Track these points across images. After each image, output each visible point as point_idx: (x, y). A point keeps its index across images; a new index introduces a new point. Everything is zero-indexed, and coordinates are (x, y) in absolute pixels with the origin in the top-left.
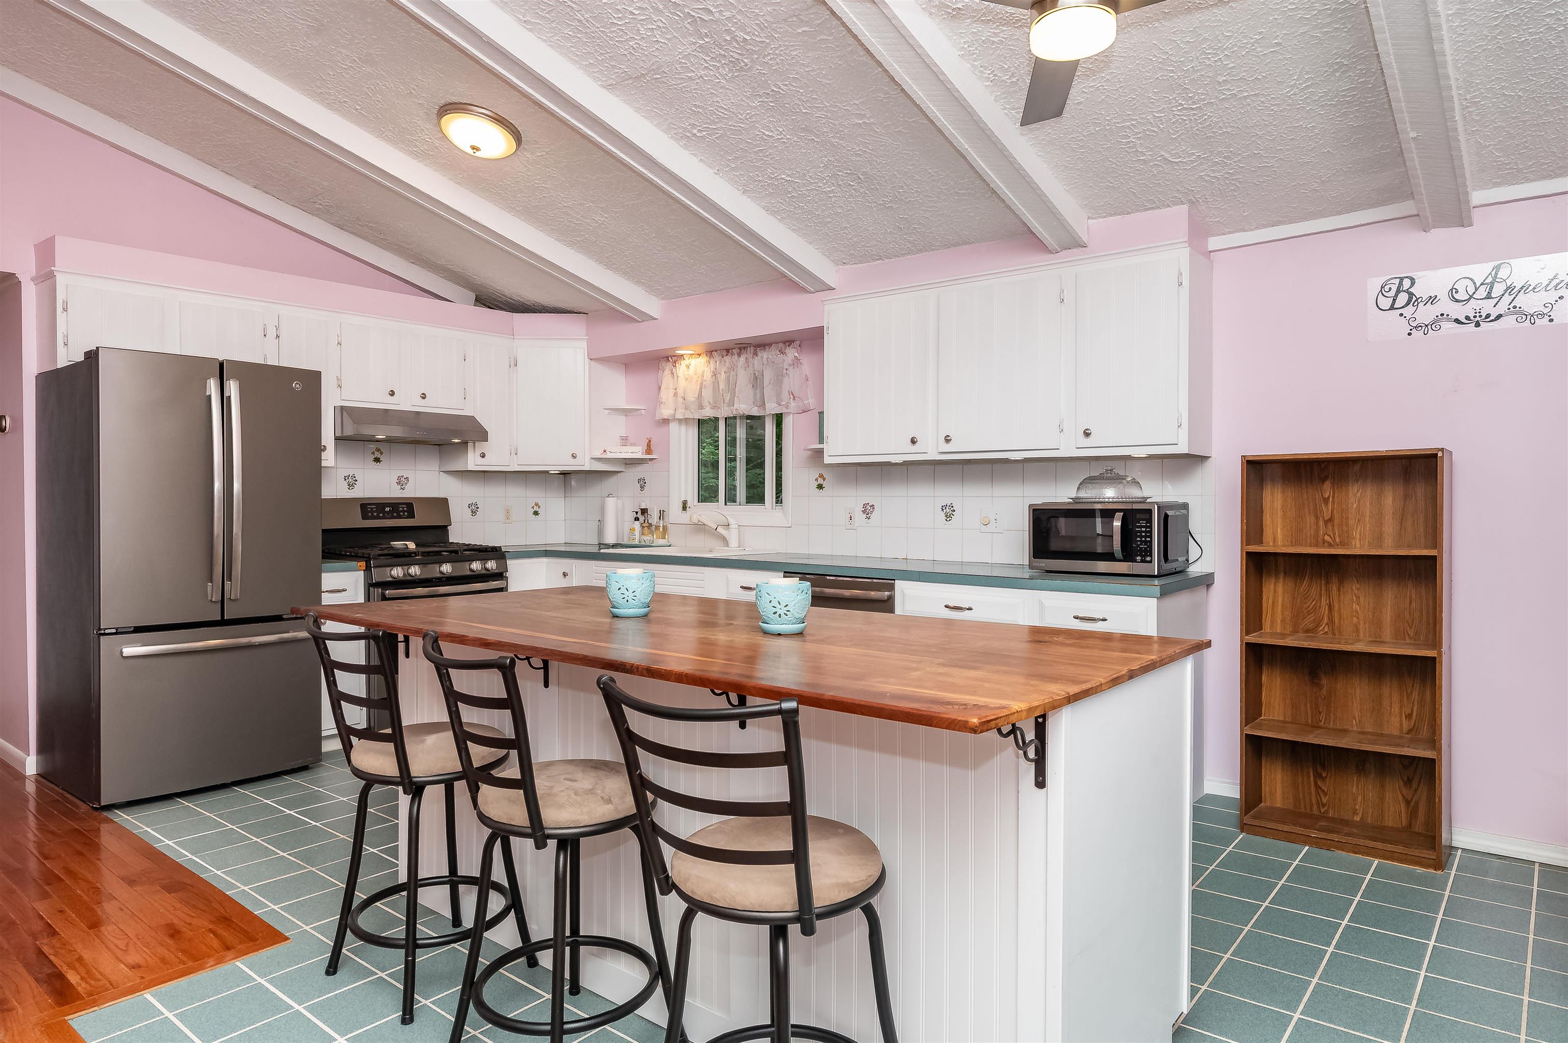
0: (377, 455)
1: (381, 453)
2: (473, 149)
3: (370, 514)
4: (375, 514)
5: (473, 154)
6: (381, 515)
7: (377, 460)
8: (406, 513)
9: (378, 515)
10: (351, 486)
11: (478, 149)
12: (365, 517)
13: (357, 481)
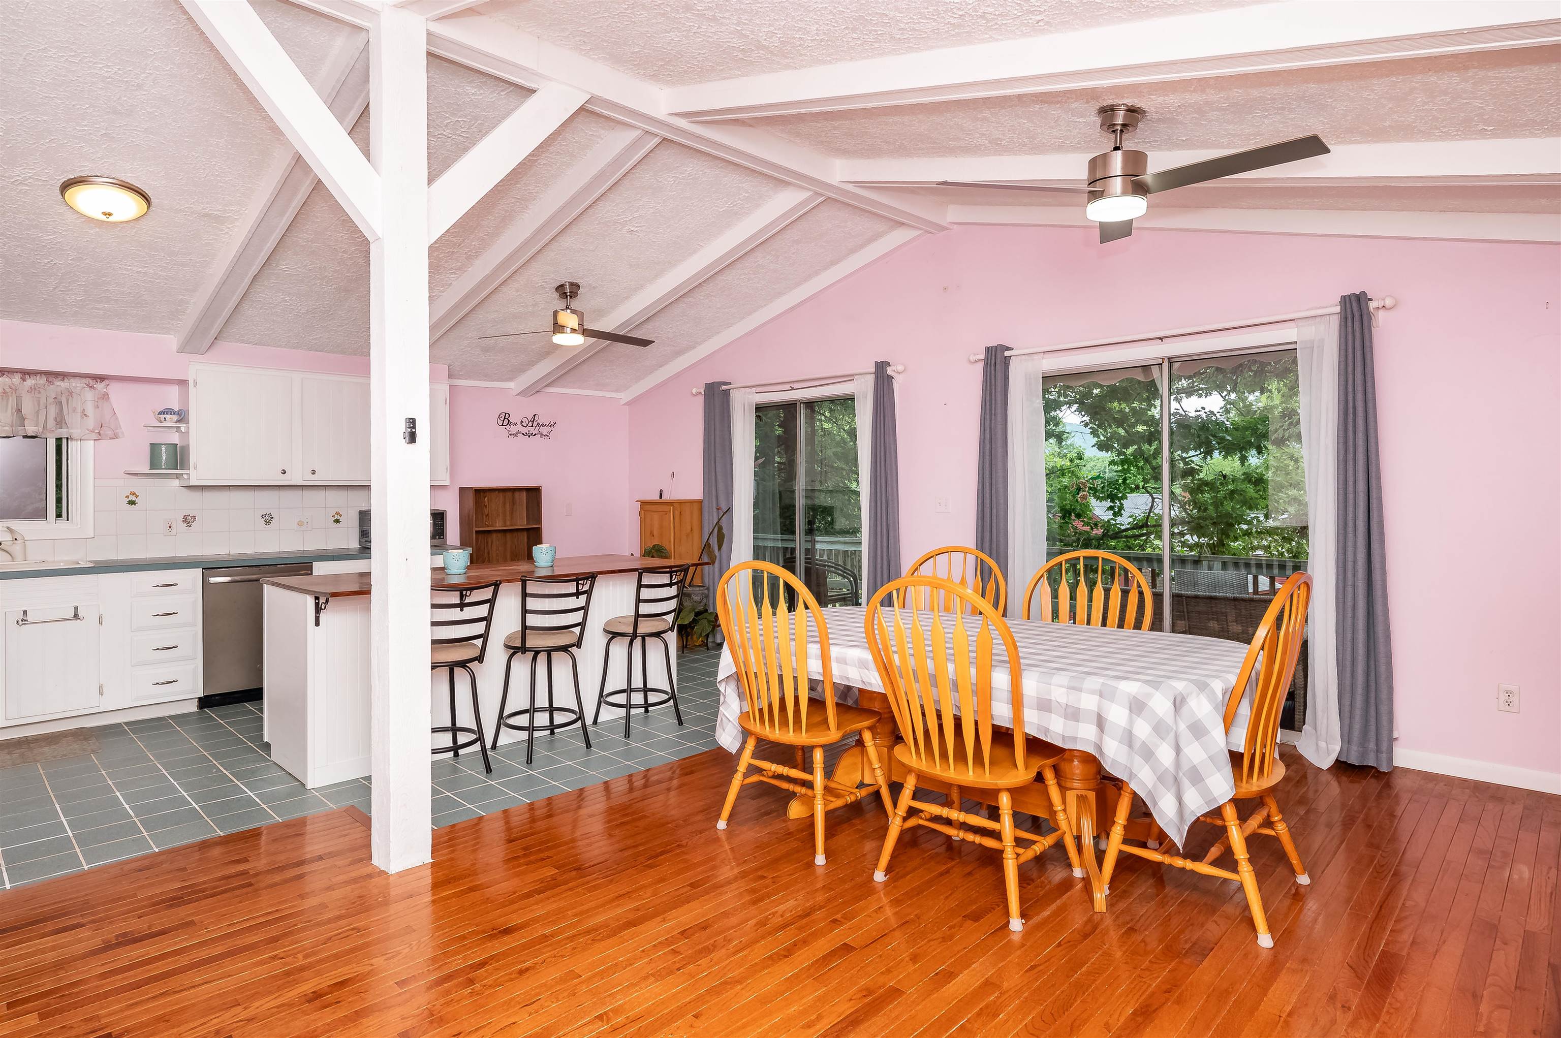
2: (106, 215)
5: (108, 220)
11: (110, 214)
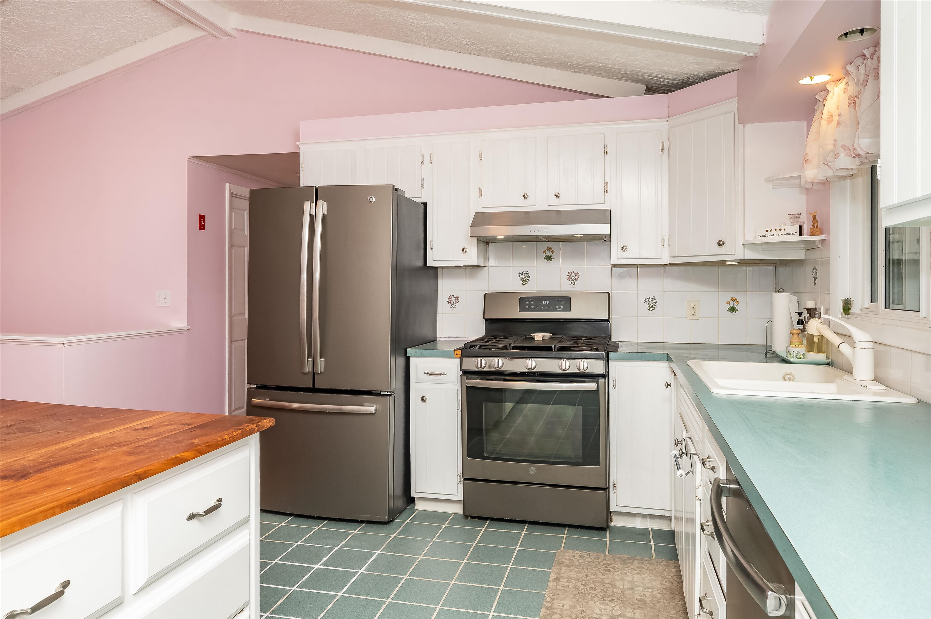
0: (548, 253)
1: (553, 252)
3: (527, 307)
4: (532, 307)
6: (538, 308)
7: (548, 258)
8: (562, 307)
9: (535, 307)
10: (524, 282)
12: (522, 309)
13: (529, 277)
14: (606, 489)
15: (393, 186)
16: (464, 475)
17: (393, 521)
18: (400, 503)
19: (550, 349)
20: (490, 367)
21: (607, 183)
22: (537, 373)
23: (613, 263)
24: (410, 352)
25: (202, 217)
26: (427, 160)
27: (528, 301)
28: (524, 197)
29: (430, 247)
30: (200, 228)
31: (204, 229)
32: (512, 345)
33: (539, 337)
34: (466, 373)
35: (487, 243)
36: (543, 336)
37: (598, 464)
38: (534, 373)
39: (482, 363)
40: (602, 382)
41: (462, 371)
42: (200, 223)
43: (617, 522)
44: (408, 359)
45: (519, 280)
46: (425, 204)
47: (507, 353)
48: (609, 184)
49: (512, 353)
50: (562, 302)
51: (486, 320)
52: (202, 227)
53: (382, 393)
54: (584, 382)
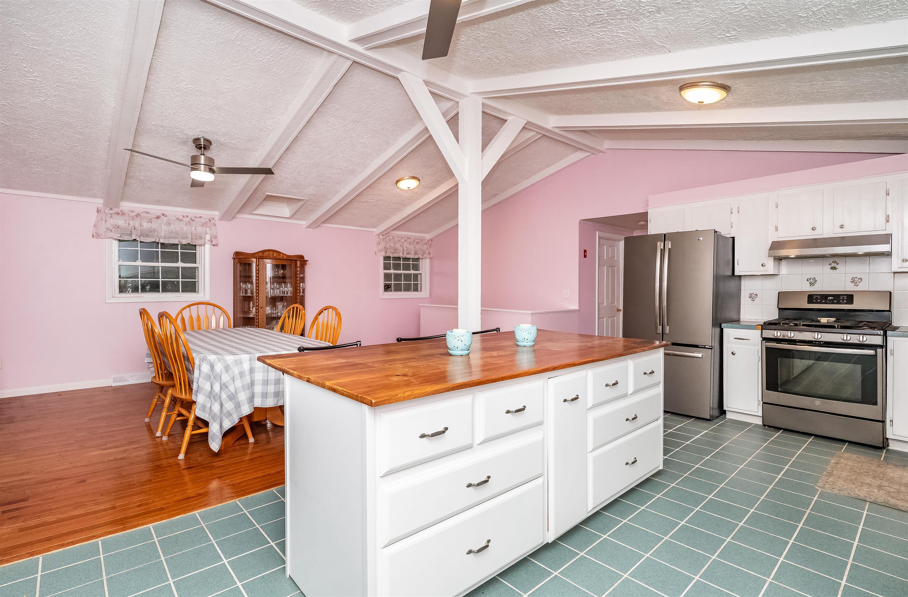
0: (833, 265)
1: (838, 264)
3: (814, 301)
4: (819, 301)
6: (823, 301)
7: (834, 268)
8: (845, 301)
9: (821, 301)
10: (811, 284)
12: (810, 302)
13: (816, 281)
14: (883, 422)
15: (715, 230)
16: (763, 400)
17: (712, 420)
18: (716, 413)
19: (834, 327)
20: (783, 336)
21: (888, 216)
22: (823, 342)
23: (894, 270)
24: (723, 325)
25: (585, 251)
26: (735, 211)
27: (815, 297)
28: (813, 229)
29: (737, 264)
30: (584, 257)
31: (586, 257)
32: (802, 323)
33: (824, 320)
34: (764, 339)
35: (781, 260)
36: (828, 320)
37: (875, 403)
38: (820, 342)
39: (778, 334)
40: (879, 350)
41: (762, 338)
42: (584, 254)
43: (893, 446)
44: (722, 330)
45: (808, 283)
46: (733, 238)
47: (797, 328)
48: (890, 217)
49: (801, 328)
50: (845, 298)
51: (779, 309)
52: (585, 256)
53: (706, 347)
54: (864, 349)
